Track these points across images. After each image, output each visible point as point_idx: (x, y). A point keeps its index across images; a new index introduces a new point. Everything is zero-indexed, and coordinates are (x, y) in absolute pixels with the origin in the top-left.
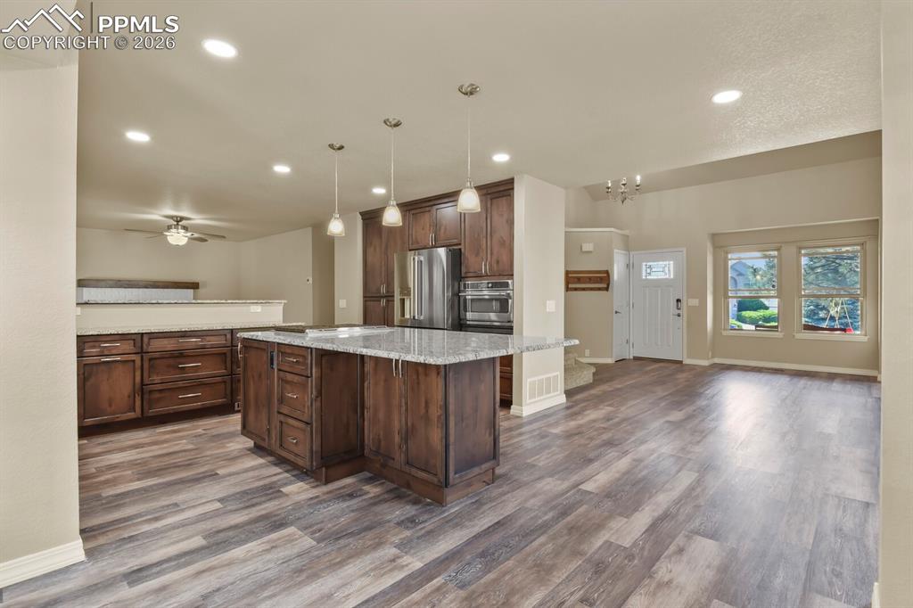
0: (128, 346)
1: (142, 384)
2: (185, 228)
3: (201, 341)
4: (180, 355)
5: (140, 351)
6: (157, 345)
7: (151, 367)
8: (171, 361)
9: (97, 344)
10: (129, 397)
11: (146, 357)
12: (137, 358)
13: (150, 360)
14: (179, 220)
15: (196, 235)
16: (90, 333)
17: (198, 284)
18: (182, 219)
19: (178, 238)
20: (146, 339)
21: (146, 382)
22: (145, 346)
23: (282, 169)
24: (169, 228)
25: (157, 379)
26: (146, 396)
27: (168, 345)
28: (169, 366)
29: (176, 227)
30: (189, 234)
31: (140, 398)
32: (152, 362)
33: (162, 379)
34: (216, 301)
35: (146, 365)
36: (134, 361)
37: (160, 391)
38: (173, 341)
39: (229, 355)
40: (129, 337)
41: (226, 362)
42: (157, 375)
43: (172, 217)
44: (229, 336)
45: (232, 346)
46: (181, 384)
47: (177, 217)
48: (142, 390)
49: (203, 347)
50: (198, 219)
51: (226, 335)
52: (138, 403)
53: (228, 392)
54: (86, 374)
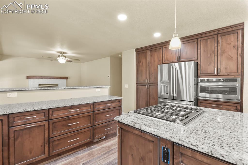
0: (41, 117)
1: (49, 138)
2: (65, 57)
3: (79, 110)
4: (69, 119)
5: (48, 119)
6: (56, 115)
7: (54, 127)
8: (64, 123)
9: (22, 117)
10: (41, 146)
11: (51, 122)
12: (46, 123)
13: (53, 123)
14: (63, 53)
15: (69, 59)
16: (18, 111)
17: (68, 77)
18: (64, 53)
19: (62, 60)
20: (51, 112)
21: (51, 136)
22: (50, 116)
23: (122, 17)
24: (59, 56)
25: (56, 133)
26: (51, 144)
27: (63, 114)
28: (63, 125)
29: (62, 56)
30: (66, 59)
31: (48, 146)
32: (54, 124)
33: (59, 133)
34: (82, 87)
35: (51, 127)
36: (44, 125)
37: (59, 140)
38: (65, 111)
39: (92, 116)
40: (41, 111)
41: (90, 120)
42: (57, 131)
43: (59, 52)
44: (92, 106)
45: (93, 111)
46: (69, 135)
47: (62, 52)
48: (49, 141)
49: (80, 113)
50: (70, 53)
51: (90, 106)
52: (47, 149)
53: (92, 135)
54: (15, 137)
